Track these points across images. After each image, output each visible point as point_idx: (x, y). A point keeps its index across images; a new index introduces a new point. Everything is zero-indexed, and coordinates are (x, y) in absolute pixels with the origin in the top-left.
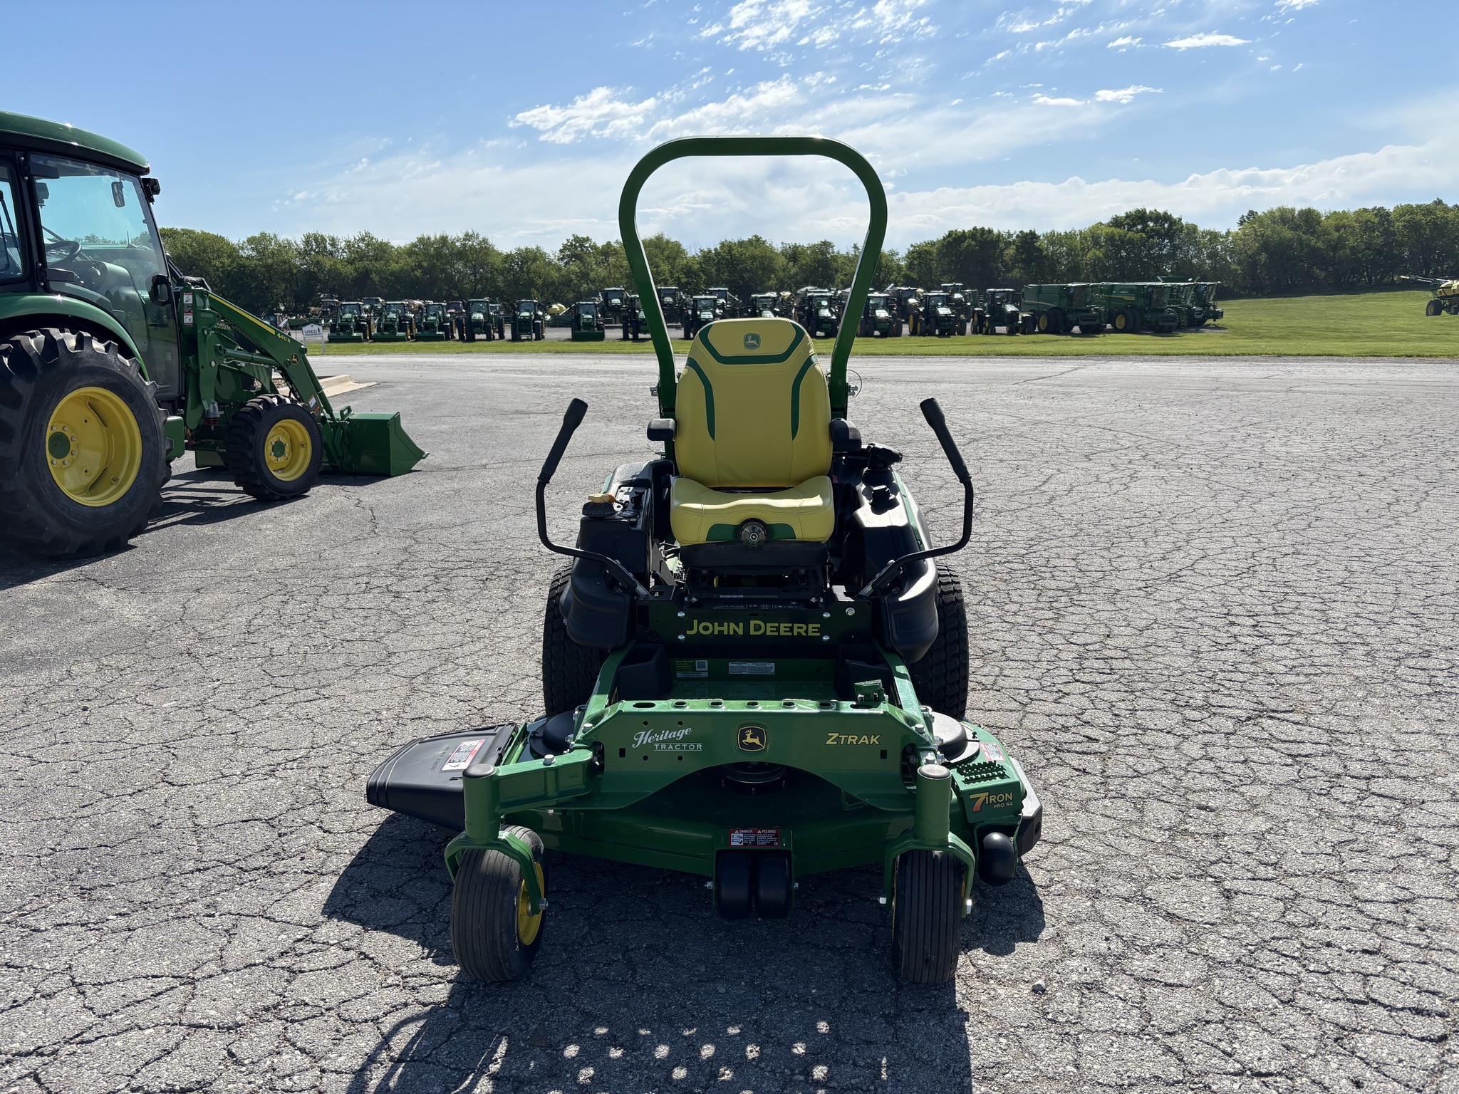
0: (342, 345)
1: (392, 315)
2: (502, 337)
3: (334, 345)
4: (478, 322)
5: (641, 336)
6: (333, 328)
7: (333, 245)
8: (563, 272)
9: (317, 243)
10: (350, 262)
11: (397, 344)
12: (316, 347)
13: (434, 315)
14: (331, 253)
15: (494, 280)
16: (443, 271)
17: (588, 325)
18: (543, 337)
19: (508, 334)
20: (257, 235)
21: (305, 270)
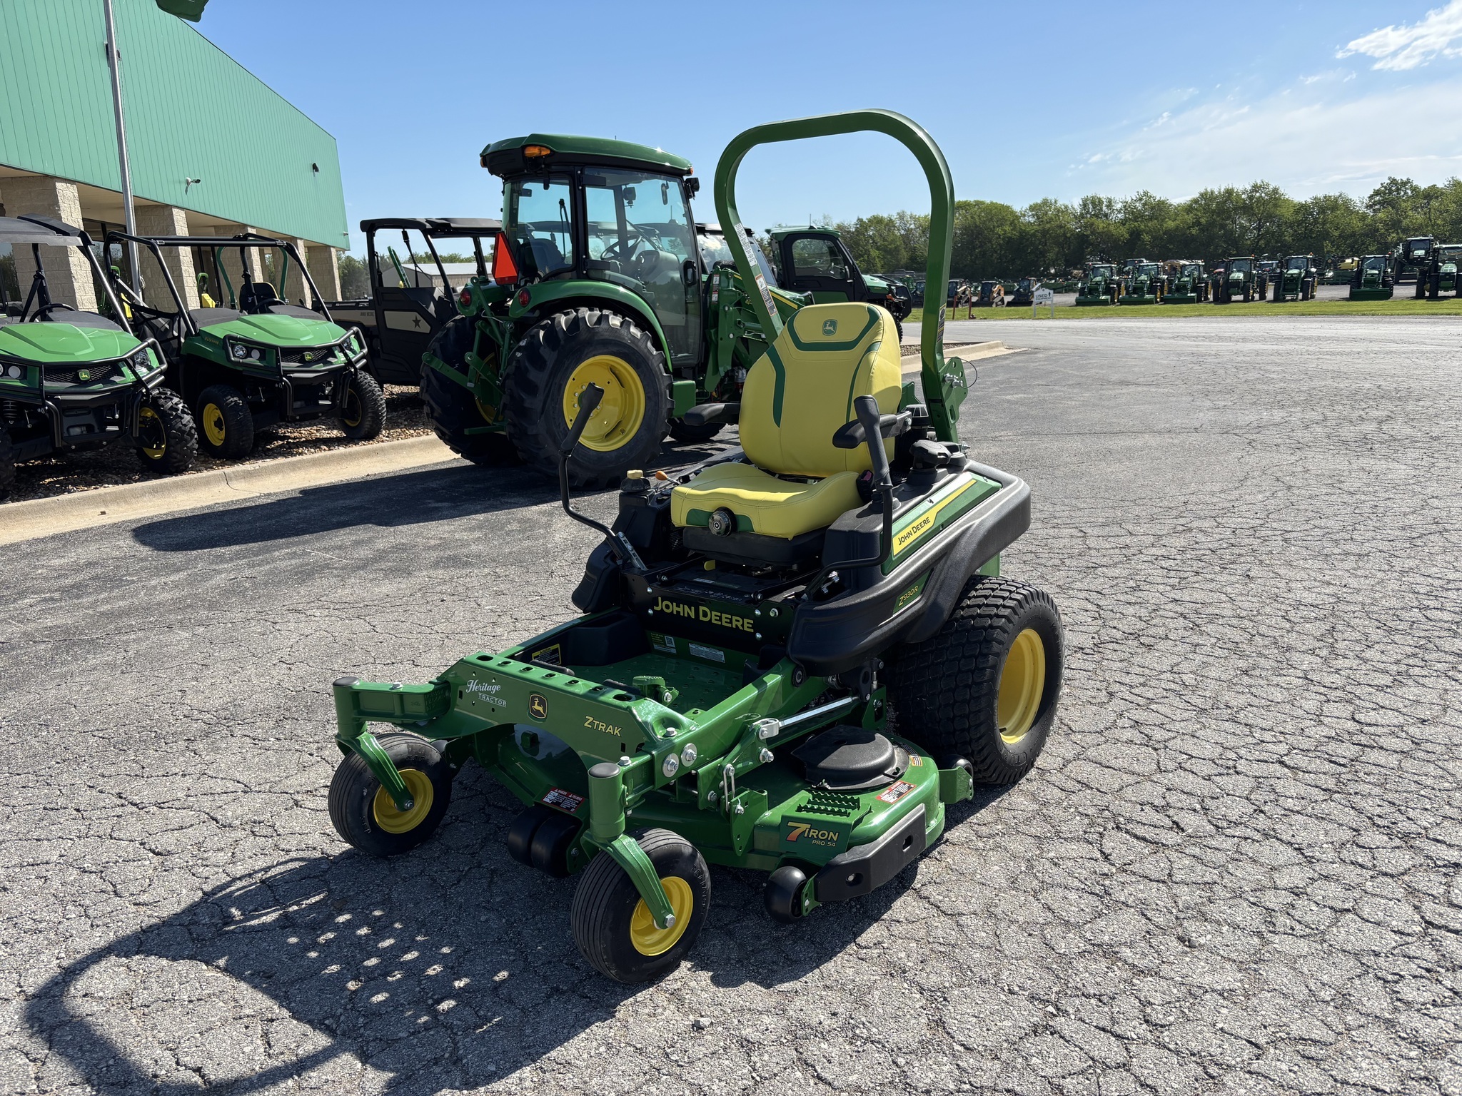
0: (1088, 308)
1: (1144, 277)
2: (1263, 297)
3: (1080, 308)
4: (1237, 282)
5: (1441, 293)
6: (1082, 292)
7: (1110, 205)
8: (1369, 221)
9: (1094, 206)
10: (1123, 223)
11: (1143, 307)
12: (1062, 311)
13: (1188, 276)
14: (1106, 215)
15: (1281, 234)
16: (1223, 227)
17: (1372, 282)
18: (1313, 297)
19: (1270, 295)
20: (1039, 201)
21: (1078, 233)
